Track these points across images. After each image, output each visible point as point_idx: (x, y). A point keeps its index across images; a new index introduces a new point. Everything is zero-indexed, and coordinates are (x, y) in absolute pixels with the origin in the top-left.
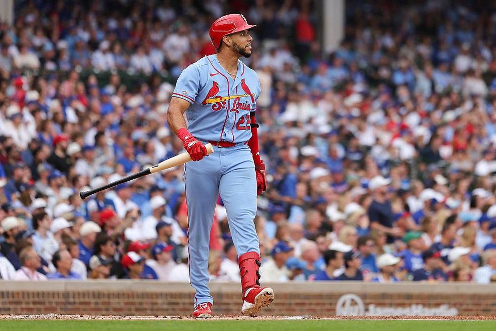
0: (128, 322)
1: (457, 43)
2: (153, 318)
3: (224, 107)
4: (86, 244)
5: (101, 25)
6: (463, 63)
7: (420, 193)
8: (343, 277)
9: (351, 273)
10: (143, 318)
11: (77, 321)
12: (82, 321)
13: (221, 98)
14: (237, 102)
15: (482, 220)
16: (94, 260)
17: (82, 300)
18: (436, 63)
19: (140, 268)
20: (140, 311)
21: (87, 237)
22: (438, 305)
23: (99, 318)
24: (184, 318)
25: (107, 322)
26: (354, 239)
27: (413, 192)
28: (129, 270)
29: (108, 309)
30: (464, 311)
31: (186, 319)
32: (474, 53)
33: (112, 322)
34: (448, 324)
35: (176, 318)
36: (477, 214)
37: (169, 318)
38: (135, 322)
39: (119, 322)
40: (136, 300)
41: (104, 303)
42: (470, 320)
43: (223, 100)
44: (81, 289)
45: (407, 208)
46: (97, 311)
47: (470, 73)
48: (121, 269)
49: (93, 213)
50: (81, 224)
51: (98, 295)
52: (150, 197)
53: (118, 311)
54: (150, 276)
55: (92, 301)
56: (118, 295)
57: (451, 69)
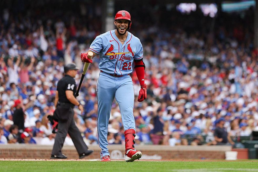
0: (24, 162)
1: (162, 46)
2: (34, 160)
3: (115, 58)
4: (7, 129)
5: (13, 38)
6: (164, 54)
7: (145, 108)
8: (114, 143)
9: (117, 142)
10: (30, 160)
11: (3, 161)
12: (5, 161)
13: (114, 53)
14: (123, 56)
15: (172, 120)
16: (11, 136)
17: (5, 152)
18: (153, 54)
19: (29, 139)
20: (29, 157)
21: (7, 126)
22: (153, 155)
23: (12, 160)
24: (47, 160)
25: (15, 162)
26: (118, 127)
27: (143, 108)
28: (24, 139)
29: (15, 156)
30: (164, 157)
31: (48, 160)
32: (169, 51)
33: (17, 162)
34: (158, 162)
35: (44, 160)
36: (169, 117)
37: (41, 160)
38: (27, 162)
39: (20, 161)
40: (27, 153)
41: (14, 154)
42: (167, 161)
43: (115, 54)
44: (5, 148)
45: (140, 115)
46: (11, 157)
47: (167, 58)
48: (21, 139)
49: (10, 116)
50: (4, 121)
51: (11, 150)
52: (33, 110)
53: (19, 157)
54: (33, 142)
55: (9, 153)
56: (20, 150)
57: (159, 57)
